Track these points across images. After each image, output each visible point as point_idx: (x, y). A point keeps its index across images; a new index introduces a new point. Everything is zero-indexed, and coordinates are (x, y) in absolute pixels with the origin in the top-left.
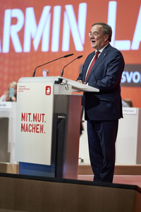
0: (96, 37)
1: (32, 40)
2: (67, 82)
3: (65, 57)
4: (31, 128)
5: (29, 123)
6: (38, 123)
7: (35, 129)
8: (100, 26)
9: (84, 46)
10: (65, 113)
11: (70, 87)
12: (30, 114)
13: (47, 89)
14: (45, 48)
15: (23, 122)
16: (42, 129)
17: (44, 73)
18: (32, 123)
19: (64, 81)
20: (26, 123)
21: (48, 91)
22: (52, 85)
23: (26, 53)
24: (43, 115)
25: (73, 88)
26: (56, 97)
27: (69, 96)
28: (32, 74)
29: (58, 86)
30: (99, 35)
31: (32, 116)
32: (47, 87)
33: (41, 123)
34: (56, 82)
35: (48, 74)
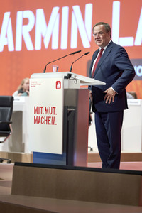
1: (43, 39)
2: (75, 76)
3: (74, 53)
4: (43, 120)
5: (41, 116)
6: (49, 115)
7: (47, 121)
8: (102, 26)
9: (91, 43)
10: (75, 105)
11: (79, 82)
12: (42, 107)
13: (57, 84)
14: (55, 46)
15: (36, 115)
16: (53, 121)
17: (54, 69)
18: (44, 116)
19: (73, 76)
20: (38, 115)
21: (58, 86)
22: (61, 79)
23: (38, 51)
24: (54, 108)
25: (82, 82)
26: (66, 91)
27: (77, 90)
28: (43, 70)
29: (67, 80)
31: (44, 109)
32: (57, 82)
33: (52, 115)
34: (65, 78)
35: (58, 70)
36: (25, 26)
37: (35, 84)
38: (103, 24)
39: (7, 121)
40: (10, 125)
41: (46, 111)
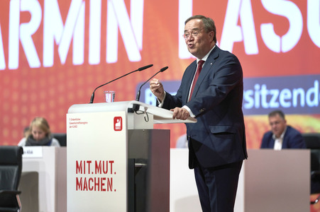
0: (196, 38)
1: (56, 47)
2: (146, 109)
3: (140, 70)
4: (92, 184)
5: (88, 176)
6: (103, 175)
7: (99, 185)
8: (199, 21)
9: (142, 53)
10: (146, 158)
11: (151, 117)
12: (89, 162)
13: (115, 122)
14: (78, 59)
15: (79, 176)
16: (110, 184)
17: (109, 97)
18: (93, 176)
19: (142, 108)
20: (83, 176)
21: (118, 125)
23: (48, 68)
24: (112, 162)
26: (131, 134)
27: (150, 131)
29: (132, 116)
30: (200, 35)
31: (93, 165)
32: (116, 119)
33: (108, 176)
34: (130, 111)
36: (24, 26)
37: (77, 122)
38: (201, 17)
39: (12, 190)
40: (18, 197)
41: (98, 167)
